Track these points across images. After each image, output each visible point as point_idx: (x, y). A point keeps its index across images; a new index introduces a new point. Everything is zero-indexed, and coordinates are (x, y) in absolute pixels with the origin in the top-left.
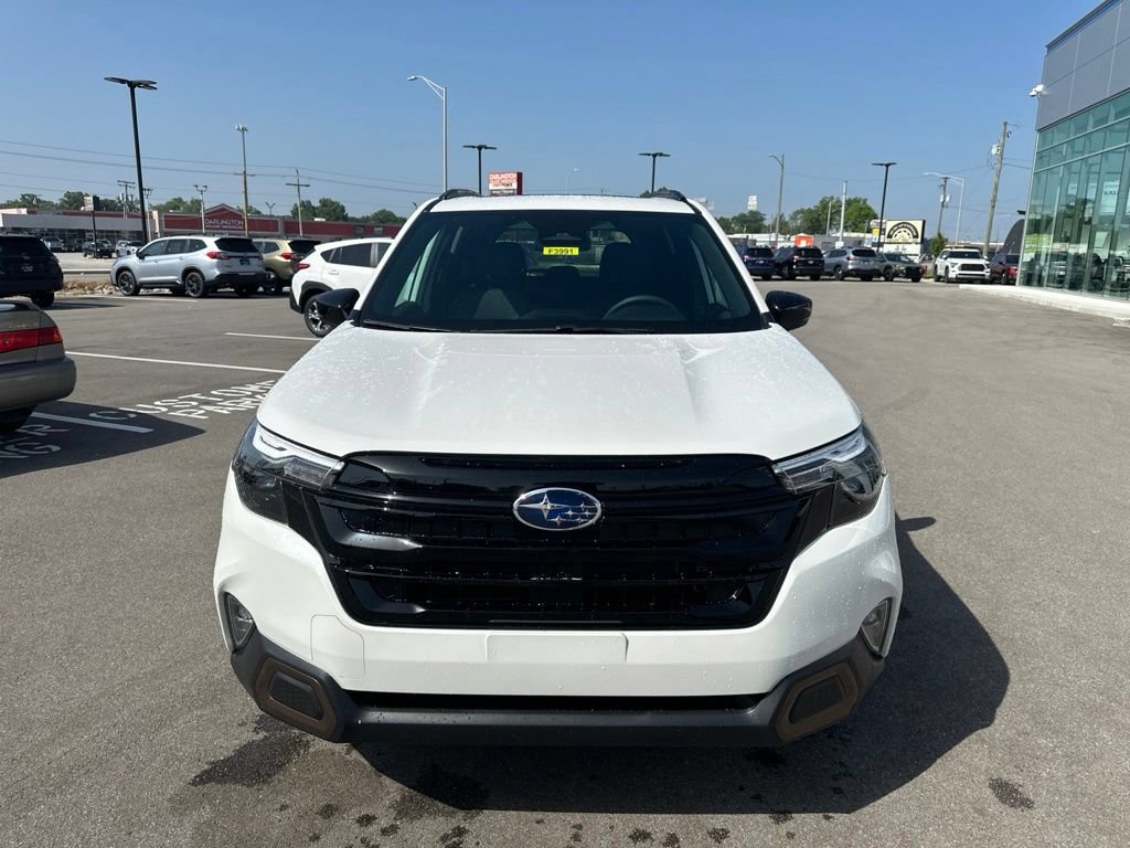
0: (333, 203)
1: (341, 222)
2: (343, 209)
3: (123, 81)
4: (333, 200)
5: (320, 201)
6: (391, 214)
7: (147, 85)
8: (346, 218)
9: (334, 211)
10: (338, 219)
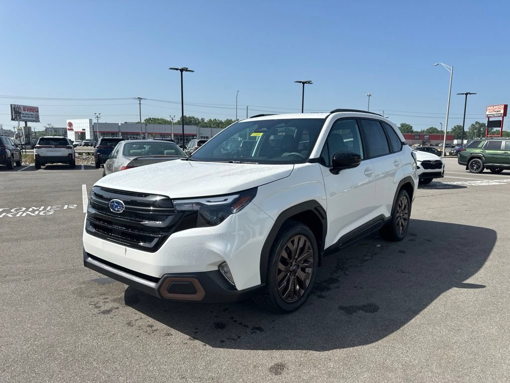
0: (407, 125)
1: (409, 134)
2: (411, 127)
3: (300, 82)
4: (407, 124)
5: (401, 124)
6: (436, 129)
7: (309, 82)
8: (412, 132)
9: (407, 129)
10: (408, 132)
